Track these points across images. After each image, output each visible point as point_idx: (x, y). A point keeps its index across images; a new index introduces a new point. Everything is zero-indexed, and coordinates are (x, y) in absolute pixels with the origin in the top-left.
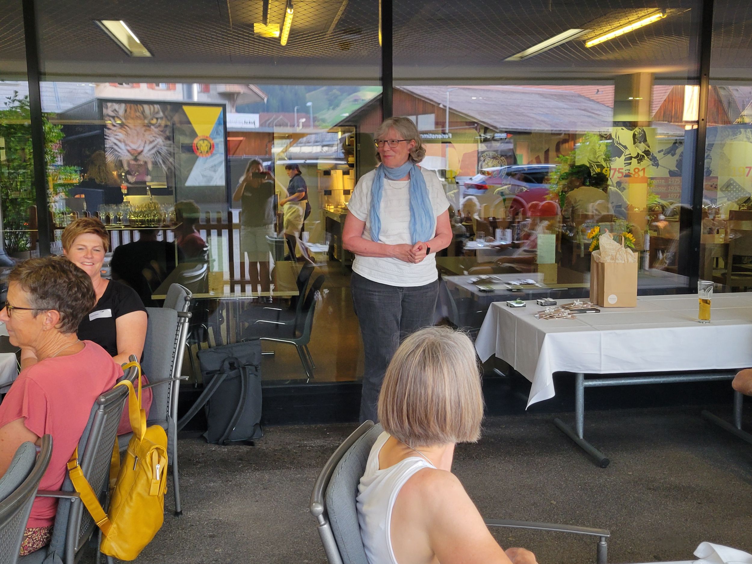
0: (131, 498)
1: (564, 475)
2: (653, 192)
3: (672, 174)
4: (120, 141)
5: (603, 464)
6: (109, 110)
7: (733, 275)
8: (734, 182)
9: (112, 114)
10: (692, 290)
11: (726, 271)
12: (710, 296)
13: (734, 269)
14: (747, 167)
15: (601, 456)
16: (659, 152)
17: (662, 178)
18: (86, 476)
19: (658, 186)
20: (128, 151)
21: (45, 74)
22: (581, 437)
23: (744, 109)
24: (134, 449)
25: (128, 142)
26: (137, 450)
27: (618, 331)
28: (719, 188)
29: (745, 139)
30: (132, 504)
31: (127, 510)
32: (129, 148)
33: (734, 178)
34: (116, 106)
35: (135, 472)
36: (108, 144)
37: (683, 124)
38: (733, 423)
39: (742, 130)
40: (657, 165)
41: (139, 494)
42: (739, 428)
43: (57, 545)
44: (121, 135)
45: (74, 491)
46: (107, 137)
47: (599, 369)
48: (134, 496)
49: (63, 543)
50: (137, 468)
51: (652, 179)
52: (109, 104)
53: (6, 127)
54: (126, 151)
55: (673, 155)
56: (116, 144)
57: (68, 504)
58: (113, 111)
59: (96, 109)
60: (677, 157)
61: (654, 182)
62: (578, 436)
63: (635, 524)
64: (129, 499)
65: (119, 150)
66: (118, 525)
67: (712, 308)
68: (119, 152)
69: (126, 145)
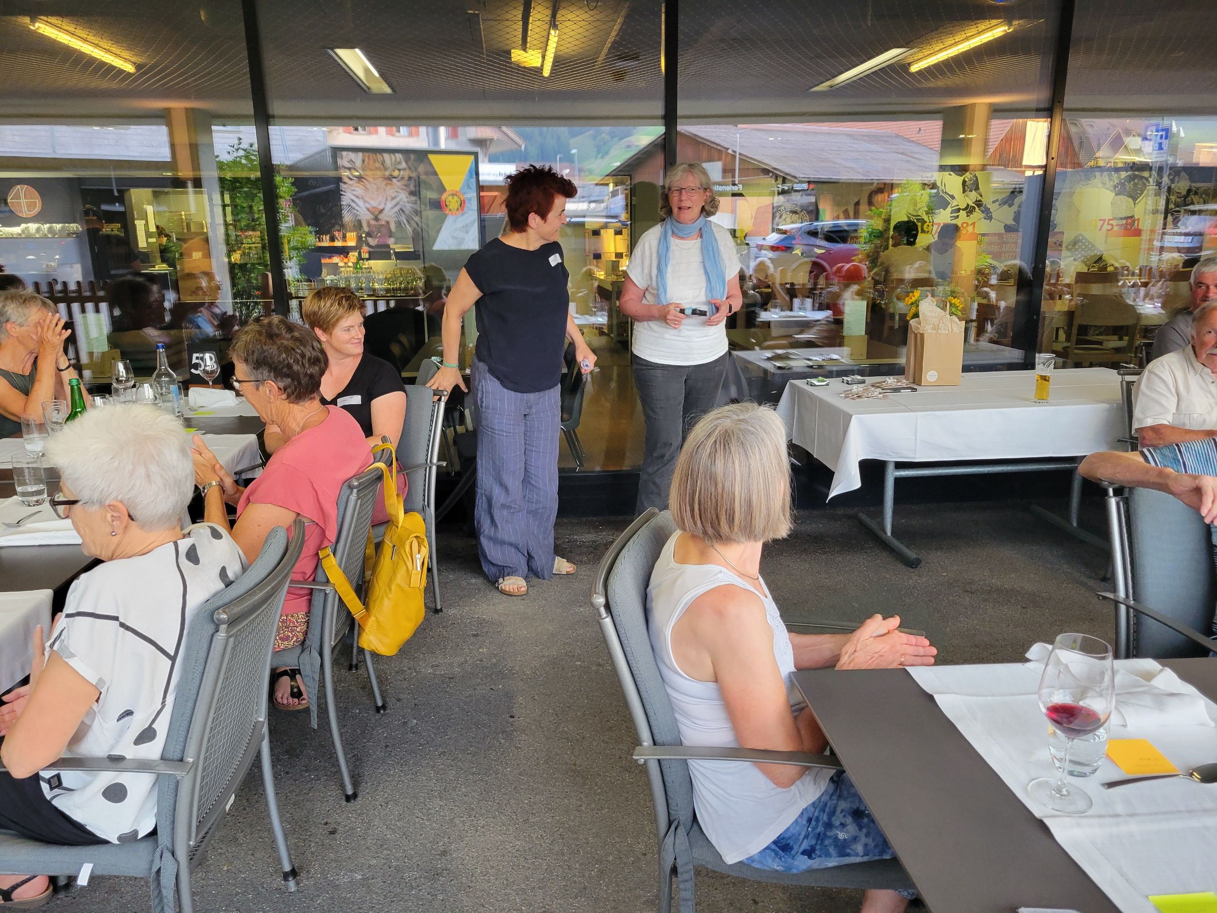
0: (390, 590)
1: (869, 575)
2: (983, 252)
3: (1008, 229)
4: (358, 197)
5: (913, 564)
6: (345, 160)
7: (1076, 349)
8: (1084, 238)
9: (348, 165)
10: (1028, 365)
11: (1069, 344)
12: (1049, 371)
13: (1078, 342)
14: (1100, 220)
15: (912, 554)
16: (994, 202)
17: (995, 234)
18: (340, 567)
19: (990, 244)
20: (368, 210)
21: (273, 117)
22: (889, 534)
23: (1099, 149)
24: (391, 537)
25: (366, 199)
26: (395, 538)
27: (938, 413)
28: (1064, 245)
29: (1100, 185)
30: (391, 596)
31: (386, 601)
32: (368, 206)
33: (1083, 233)
34: (352, 156)
35: (393, 562)
36: (345, 201)
37: (1023, 169)
38: (1068, 519)
39: (1097, 174)
40: (990, 218)
41: (399, 586)
42: (1075, 525)
43: (313, 639)
44: (359, 190)
45: (328, 581)
46: (343, 193)
47: (913, 456)
48: (393, 588)
49: (318, 637)
50: (395, 558)
51: (983, 235)
52: (344, 153)
53: (230, 181)
54: (365, 209)
55: (1010, 206)
56: (353, 201)
57: (322, 595)
58: (348, 162)
59: (329, 159)
60: (1015, 208)
61: (985, 239)
62: (886, 533)
63: (948, 629)
64: (388, 591)
65: (357, 208)
66: (377, 618)
67: (1051, 385)
68: (357, 210)
69: (365, 202)
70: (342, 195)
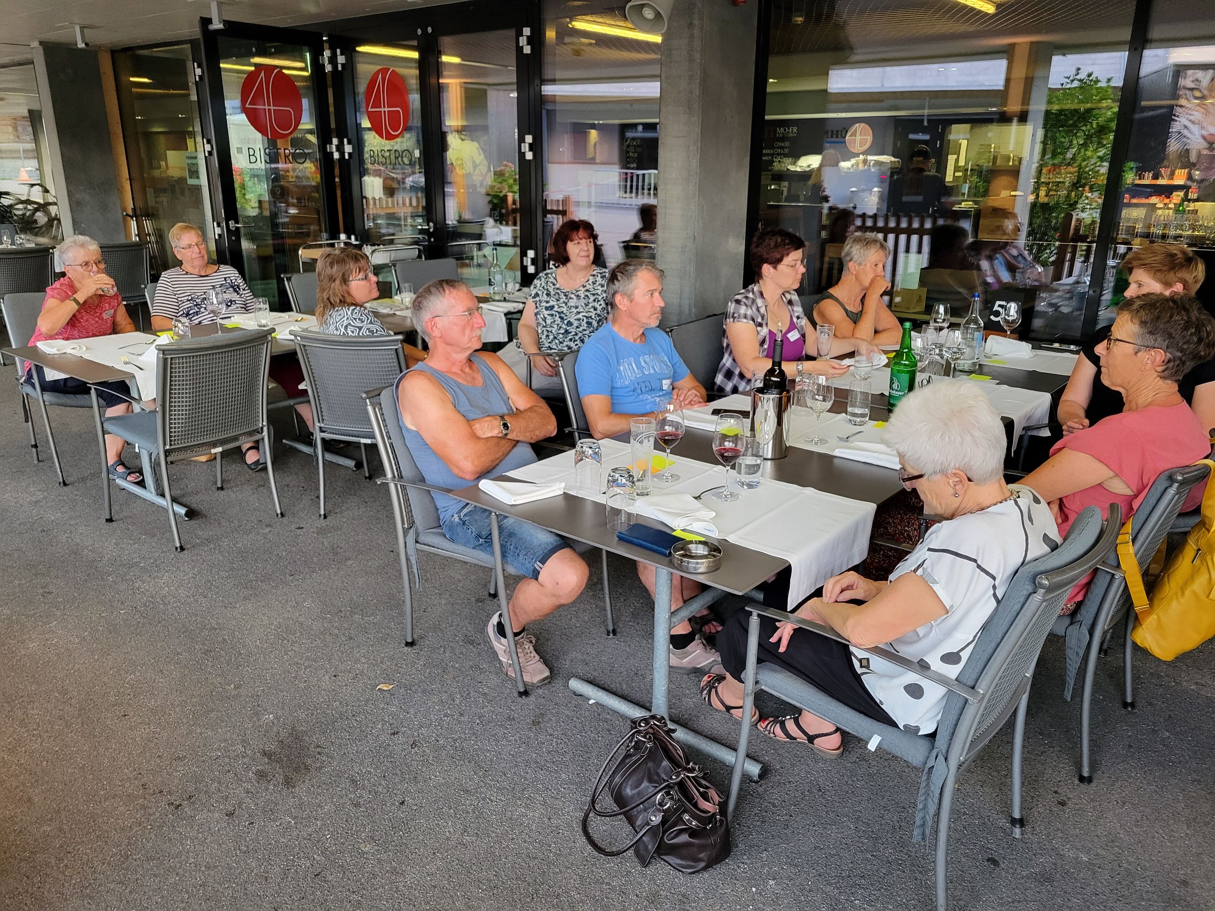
0: (1183, 593)
4: (1193, 122)
6: (1187, 80)
9: (1192, 85)
18: (1136, 556)
20: (1204, 138)
24: (1197, 540)
25: (1205, 125)
26: (1202, 543)
30: (1182, 600)
31: (1174, 604)
32: (1204, 133)
34: (1199, 74)
35: (1194, 566)
36: (1175, 127)
41: (1194, 593)
43: (1086, 615)
44: (1197, 115)
45: (1118, 566)
46: (1176, 118)
48: (1187, 592)
49: (1092, 616)
50: (1197, 562)
52: (1190, 72)
54: (1198, 137)
56: (1186, 127)
57: (1108, 577)
58: (1193, 81)
59: (1169, 79)
64: (1179, 594)
66: (1159, 617)
68: (1188, 138)
69: (1203, 128)
70: (1173, 120)
